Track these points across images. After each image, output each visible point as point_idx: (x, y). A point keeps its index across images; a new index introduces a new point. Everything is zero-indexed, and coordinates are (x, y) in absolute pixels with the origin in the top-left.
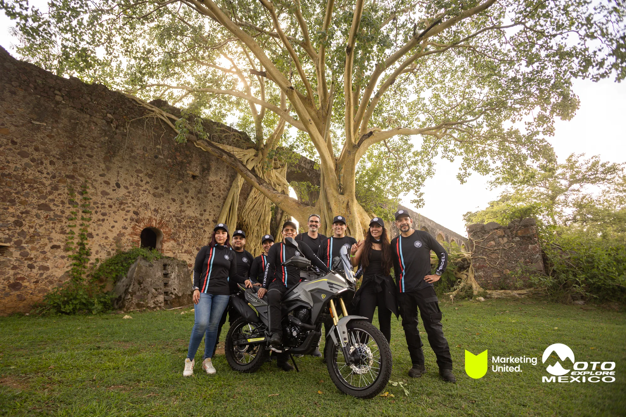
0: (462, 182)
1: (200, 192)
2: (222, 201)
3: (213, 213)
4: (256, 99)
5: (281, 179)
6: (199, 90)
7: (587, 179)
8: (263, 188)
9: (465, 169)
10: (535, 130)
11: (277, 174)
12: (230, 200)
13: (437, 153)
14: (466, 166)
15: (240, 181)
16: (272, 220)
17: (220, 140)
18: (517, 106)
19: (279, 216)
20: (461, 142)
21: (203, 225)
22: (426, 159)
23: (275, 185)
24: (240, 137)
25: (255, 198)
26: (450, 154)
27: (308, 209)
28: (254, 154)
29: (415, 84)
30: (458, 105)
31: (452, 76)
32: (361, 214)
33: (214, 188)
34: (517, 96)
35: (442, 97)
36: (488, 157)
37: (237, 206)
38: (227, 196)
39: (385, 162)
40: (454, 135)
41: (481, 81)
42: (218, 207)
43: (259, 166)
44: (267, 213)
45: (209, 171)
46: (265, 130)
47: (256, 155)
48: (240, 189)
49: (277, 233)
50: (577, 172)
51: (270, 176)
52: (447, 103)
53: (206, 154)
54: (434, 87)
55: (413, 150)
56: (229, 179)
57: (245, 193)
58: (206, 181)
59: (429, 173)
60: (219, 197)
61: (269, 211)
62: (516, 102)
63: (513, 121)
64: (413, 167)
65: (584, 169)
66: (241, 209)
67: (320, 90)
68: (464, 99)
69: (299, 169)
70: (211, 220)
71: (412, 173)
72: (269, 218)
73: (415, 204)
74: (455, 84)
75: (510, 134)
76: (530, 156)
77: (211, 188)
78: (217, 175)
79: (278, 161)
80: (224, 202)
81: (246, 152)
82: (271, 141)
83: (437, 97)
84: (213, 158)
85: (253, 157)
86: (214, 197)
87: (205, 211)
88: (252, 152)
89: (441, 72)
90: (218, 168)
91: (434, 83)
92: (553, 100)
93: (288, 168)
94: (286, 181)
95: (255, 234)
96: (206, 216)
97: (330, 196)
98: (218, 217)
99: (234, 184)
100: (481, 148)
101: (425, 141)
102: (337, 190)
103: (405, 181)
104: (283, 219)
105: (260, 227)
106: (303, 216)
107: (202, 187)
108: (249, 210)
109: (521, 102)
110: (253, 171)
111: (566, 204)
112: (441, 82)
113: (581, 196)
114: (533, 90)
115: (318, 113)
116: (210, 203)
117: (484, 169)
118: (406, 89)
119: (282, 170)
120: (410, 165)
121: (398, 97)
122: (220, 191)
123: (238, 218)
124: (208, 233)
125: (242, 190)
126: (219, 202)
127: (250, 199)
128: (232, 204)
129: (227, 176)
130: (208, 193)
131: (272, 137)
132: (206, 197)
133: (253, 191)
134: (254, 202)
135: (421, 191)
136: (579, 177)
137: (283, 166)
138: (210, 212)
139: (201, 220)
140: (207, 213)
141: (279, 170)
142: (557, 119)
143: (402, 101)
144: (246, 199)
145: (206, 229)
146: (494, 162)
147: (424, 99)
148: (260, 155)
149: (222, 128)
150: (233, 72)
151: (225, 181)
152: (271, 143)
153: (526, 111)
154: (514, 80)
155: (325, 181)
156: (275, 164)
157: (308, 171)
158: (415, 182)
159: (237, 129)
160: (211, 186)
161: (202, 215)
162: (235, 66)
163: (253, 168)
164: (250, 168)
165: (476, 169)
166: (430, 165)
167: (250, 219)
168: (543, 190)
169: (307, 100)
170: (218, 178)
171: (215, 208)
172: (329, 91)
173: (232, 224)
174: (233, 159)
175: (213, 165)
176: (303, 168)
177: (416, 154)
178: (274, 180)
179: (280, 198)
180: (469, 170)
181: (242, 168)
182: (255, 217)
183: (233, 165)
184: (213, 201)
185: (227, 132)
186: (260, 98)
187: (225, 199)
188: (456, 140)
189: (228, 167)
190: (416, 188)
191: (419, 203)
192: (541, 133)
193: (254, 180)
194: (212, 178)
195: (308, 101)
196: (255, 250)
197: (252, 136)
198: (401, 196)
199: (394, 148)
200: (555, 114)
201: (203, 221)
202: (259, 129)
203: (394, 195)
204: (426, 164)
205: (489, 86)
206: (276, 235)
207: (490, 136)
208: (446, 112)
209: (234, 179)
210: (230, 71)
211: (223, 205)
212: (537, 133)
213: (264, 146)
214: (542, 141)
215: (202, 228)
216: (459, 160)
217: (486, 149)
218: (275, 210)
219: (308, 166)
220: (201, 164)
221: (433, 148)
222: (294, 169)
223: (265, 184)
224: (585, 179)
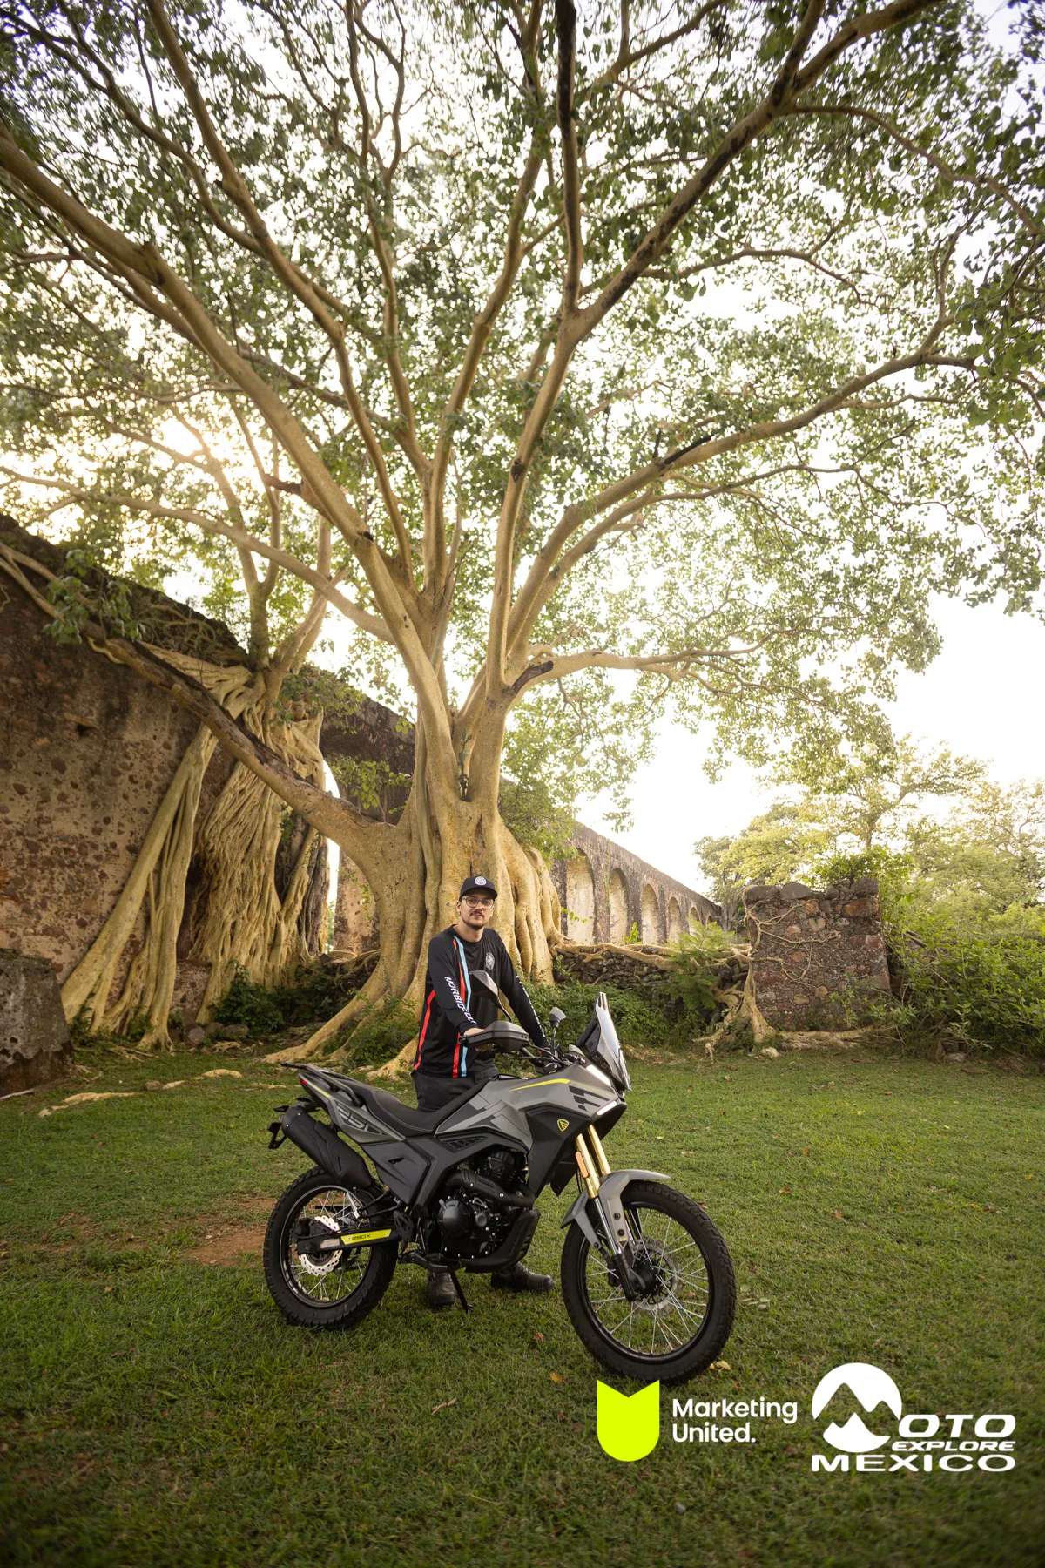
0: (713, 778)
1: (95, 771)
2: (156, 796)
3: (128, 827)
4: (256, 541)
5: (306, 746)
6: (107, 498)
7: (930, 784)
8: (269, 772)
9: (720, 751)
10: (860, 684)
11: (299, 735)
12: (177, 796)
13: (662, 711)
14: (721, 745)
15: (207, 745)
16: (280, 848)
17: (158, 637)
18: (829, 630)
19: (297, 840)
20: (715, 692)
21: (98, 858)
22: (639, 722)
23: (292, 761)
24: (210, 633)
25: (242, 792)
26: (691, 716)
27: (378, 830)
28: (244, 680)
29: (629, 554)
30: (714, 613)
31: (706, 548)
32: (509, 850)
33: (136, 763)
34: (830, 611)
35: (683, 590)
36: (765, 728)
37: (194, 812)
38: (168, 786)
39: (551, 723)
40: (699, 673)
41: (766, 568)
42: (145, 811)
43: (256, 710)
44: (269, 830)
45: (123, 717)
46: (274, 621)
47: (249, 684)
48: (205, 767)
49: (291, 882)
50: (915, 770)
51: (281, 738)
52: (691, 604)
53: (121, 671)
54: (668, 566)
55: (613, 699)
56: (174, 742)
57: (217, 781)
58: (116, 743)
59: (643, 752)
60: (148, 785)
61: (274, 826)
62: (827, 622)
63: (820, 661)
64: (610, 738)
65: (926, 767)
66: (205, 817)
67: (427, 545)
68: (726, 600)
69: (351, 723)
70: (121, 846)
71: (610, 751)
72: (273, 845)
73: (613, 823)
74: (709, 565)
75: (812, 685)
76: (848, 737)
77: (128, 762)
78: (145, 727)
79: (302, 703)
80: (160, 801)
81: (225, 673)
82: (290, 652)
83: (671, 588)
84: (138, 683)
85: (243, 689)
86: (134, 787)
87: (107, 821)
88: (239, 676)
89: (683, 536)
90: (150, 711)
91: (667, 558)
92: (892, 627)
93: (325, 719)
94: (319, 755)
95: (237, 884)
96: (110, 835)
97: (437, 802)
98: (143, 839)
99: (189, 755)
100: (751, 709)
101: (641, 683)
102: (456, 790)
103: (592, 768)
104: (308, 847)
105: (251, 866)
106: (365, 846)
107: (102, 758)
108: (225, 822)
109: (836, 622)
110: (240, 721)
111: (892, 833)
112: (683, 558)
113: (918, 818)
114: (861, 602)
115: (419, 599)
116: (121, 800)
117: (754, 753)
118: (608, 564)
119: (309, 725)
120: (605, 732)
121: (591, 579)
122: (151, 770)
123: (196, 843)
124: (111, 880)
125: (209, 769)
126: (147, 799)
127: (228, 795)
128: (183, 805)
129: (171, 732)
130: (118, 774)
131: (292, 640)
132: (111, 784)
133: (237, 774)
134: (239, 802)
135: (627, 794)
136: (917, 779)
137: (312, 715)
138: (120, 824)
139: (95, 847)
140: (113, 826)
141: (303, 724)
142: (897, 665)
143: (597, 588)
144: (217, 794)
145: (108, 869)
146: (777, 741)
147: (643, 589)
148: (261, 684)
149: (164, 607)
150: (199, 465)
151: (166, 745)
152: (288, 657)
153: (843, 641)
154: (828, 577)
155: (429, 764)
156: (294, 708)
157: (371, 731)
158: (614, 773)
159: (203, 611)
160: (127, 756)
161: (97, 832)
162: (206, 451)
163: (241, 715)
164: (235, 715)
165: (743, 753)
166: (646, 735)
167: (227, 845)
168: (856, 802)
169: (396, 566)
170: (148, 737)
171: (136, 816)
172: (449, 550)
173: (179, 857)
174: (199, 693)
175: (138, 702)
176: (360, 722)
177: (618, 709)
178: (289, 749)
179: (312, 798)
180: (729, 755)
181: (220, 717)
182: (239, 840)
183: (199, 709)
184: (132, 795)
185: (177, 618)
186: (265, 540)
187: (164, 791)
188: (703, 683)
189: (174, 709)
190: (614, 786)
191: (618, 819)
192: (868, 691)
193: (248, 750)
194: (131, 735)
195: (398, 566)
196: (234, 925)
197: (242, 635)
198: (580, 800)
199: (574, 694)
200: (895, 656)
201: (101, 849)
202: (259, 618)
203: (566, 800)
204: (637, 732)
205: (779, 581)
206: (289, 888)
207: (773, 686)
208: (690, 626)
209: (189, 742)
210: (191, 460)
211: (157, 809)
212: (861, 690)
213: (271, 661)
214: (874, 708)
215: (97, 868)
216: (709, 729)
217: (762, 711)
218: (289, 824)
219: (371, 719)
220: (104, 697)
221: (656, 700)
222: (338, 723)
223: (275, 762)
224: (927, 785)
